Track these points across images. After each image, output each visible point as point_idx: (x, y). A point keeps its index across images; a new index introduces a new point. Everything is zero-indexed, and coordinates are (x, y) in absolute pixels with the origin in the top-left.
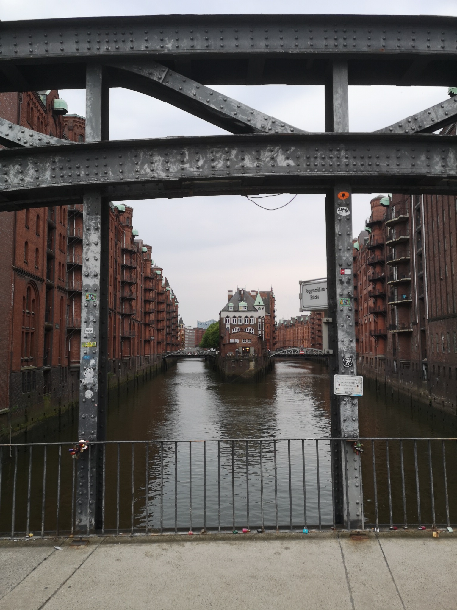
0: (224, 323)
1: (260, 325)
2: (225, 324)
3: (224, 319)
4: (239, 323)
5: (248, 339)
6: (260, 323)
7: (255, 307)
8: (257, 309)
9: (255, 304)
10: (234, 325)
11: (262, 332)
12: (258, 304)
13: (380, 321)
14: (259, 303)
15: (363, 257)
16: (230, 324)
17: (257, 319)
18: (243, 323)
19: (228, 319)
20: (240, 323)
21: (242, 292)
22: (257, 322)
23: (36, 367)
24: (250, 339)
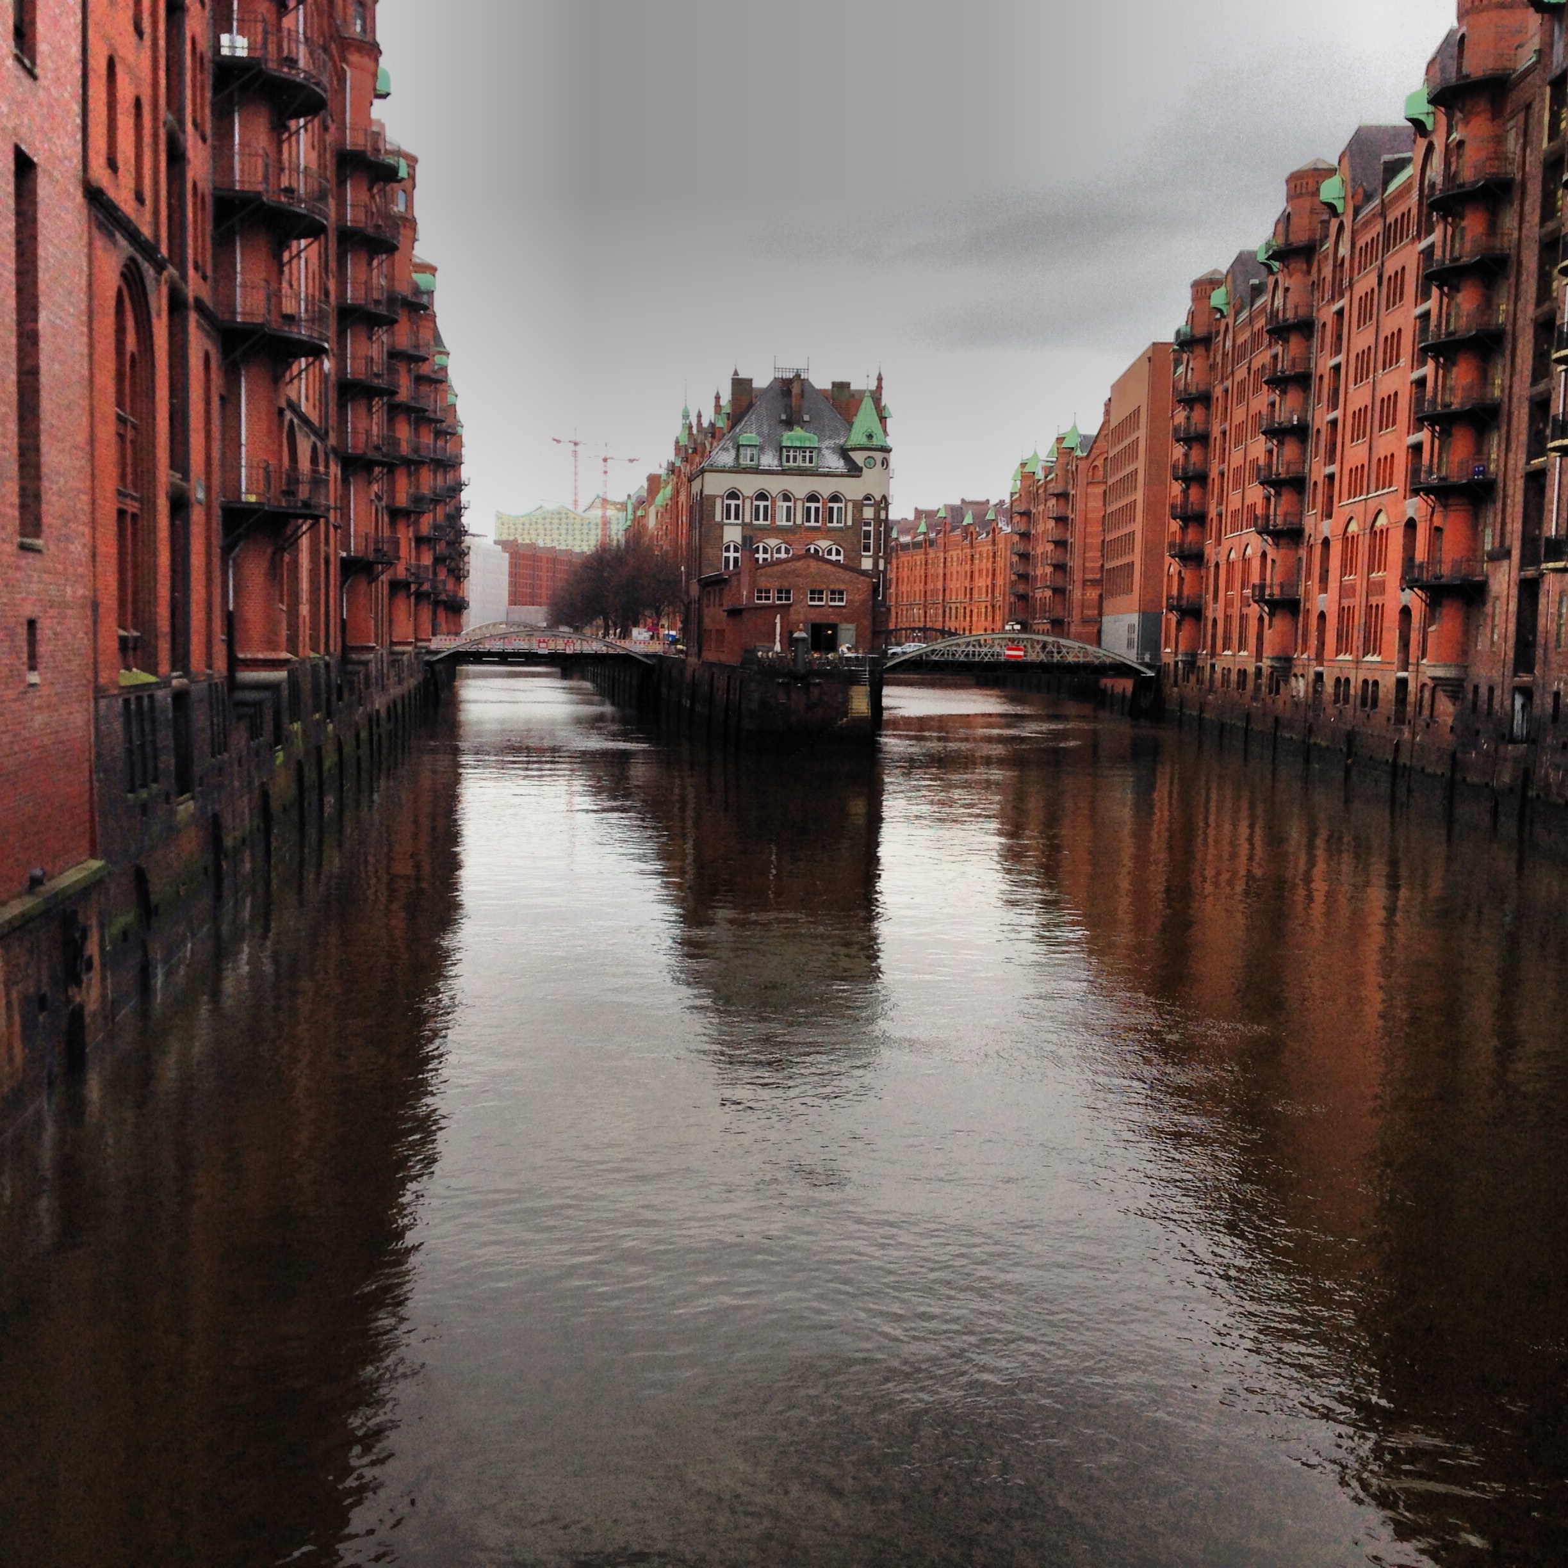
0: (718, 518)
1: (867, 535)
2: (721, 526)
3: (718, 502)
4: (781, 521)
5: (833, 592)
6: (869, 524)
7: (850, 453)
8: (860, 463)
9: (851, 443)
10: (761, 529)
11: (876, 564)
12: (864, 441)
13: (1454, 524)
14: (870, 437)
15: (1361, 243)
16: (744, 525)
17: (858, 506)
18: (799, 521)
19: (733, 503)
20: (784, 523)
21: (796, 390)
22: (859, 520)
23: (152, 679)
24: (841, 593)
